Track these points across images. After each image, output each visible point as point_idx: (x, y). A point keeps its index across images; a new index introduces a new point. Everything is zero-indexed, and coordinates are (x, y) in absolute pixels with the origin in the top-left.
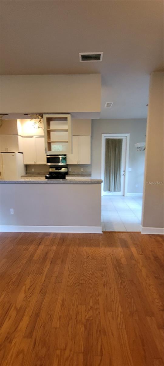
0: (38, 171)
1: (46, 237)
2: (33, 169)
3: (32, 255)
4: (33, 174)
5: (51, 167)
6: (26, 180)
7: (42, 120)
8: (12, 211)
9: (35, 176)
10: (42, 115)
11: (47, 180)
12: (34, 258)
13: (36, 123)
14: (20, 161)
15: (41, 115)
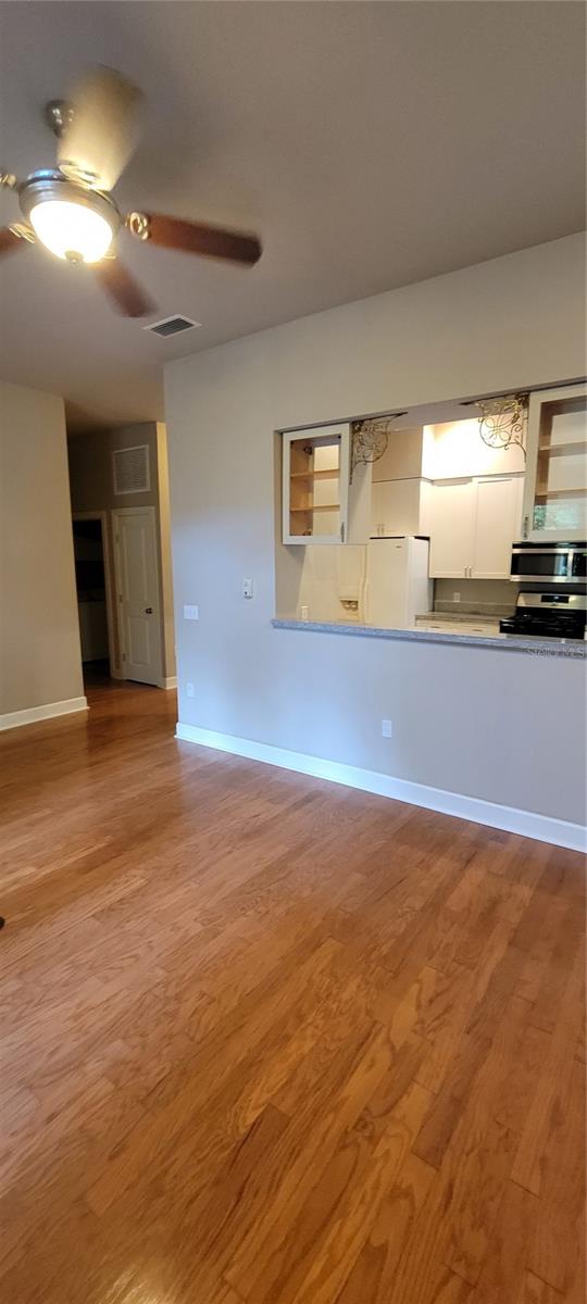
0: (473, 603)
1: (491, 844)
2: (457, 595)
3: (443, 892)
4: (455, 612)
5: (525, 588)
6: (431, 630)
7: (523, 413)
8: (387, 729)
9: (462, 621)
10: (527, 396)
11: (504, 636)
12: (448, 904)
13: (497, 429)
14: (419, 564)
15: (523, 397)
